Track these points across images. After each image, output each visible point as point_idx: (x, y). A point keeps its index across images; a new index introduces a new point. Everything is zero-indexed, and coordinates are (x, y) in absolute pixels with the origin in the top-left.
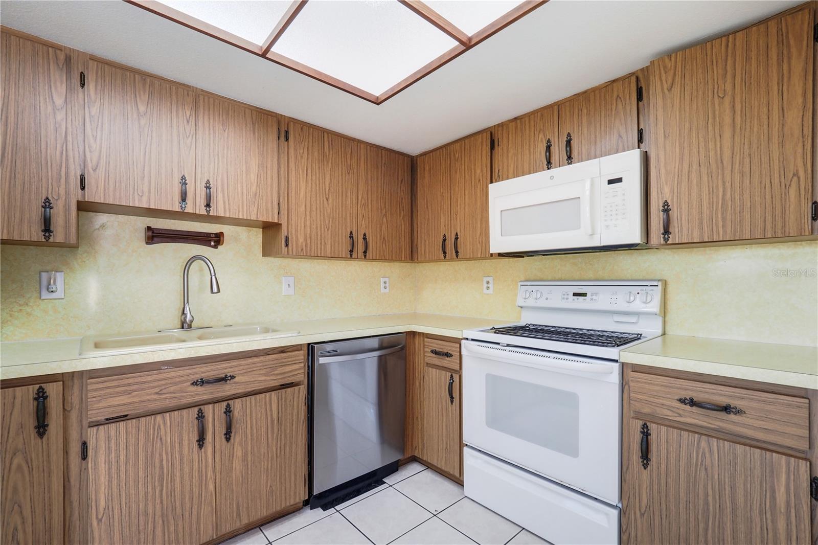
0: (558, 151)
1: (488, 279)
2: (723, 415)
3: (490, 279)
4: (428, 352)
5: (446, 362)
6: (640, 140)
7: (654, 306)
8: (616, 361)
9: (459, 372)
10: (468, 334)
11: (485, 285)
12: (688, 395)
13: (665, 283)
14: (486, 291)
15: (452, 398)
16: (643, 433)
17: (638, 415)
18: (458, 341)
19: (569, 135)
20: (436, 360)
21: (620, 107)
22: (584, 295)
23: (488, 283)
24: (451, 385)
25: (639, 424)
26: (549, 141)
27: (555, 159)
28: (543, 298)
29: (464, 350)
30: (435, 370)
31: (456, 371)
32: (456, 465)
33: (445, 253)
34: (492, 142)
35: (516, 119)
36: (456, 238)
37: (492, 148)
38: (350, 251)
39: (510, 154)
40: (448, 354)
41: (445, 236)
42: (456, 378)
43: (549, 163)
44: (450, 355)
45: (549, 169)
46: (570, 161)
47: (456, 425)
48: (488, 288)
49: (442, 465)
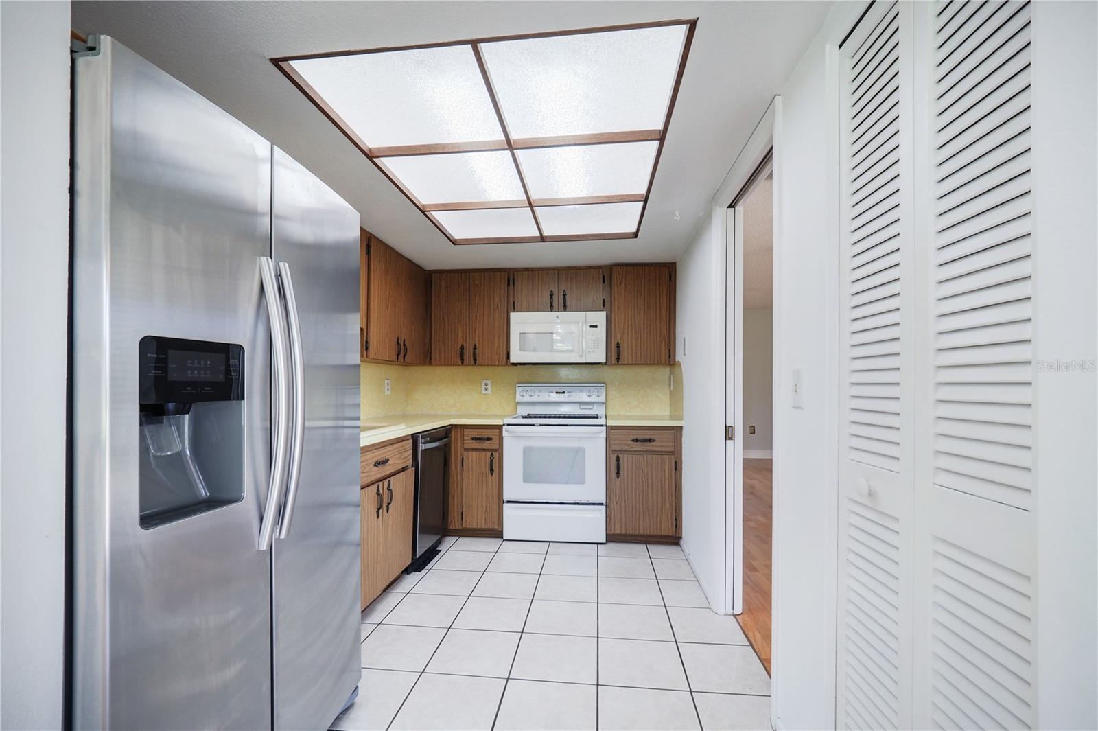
0: (558, 300)
1: (486, 382)
2: (648, 444)
3: (489, 382)
4: (468, 440)
5: (486, 445)
6: (604, 305)
8: (602, 426)
9: (500, 450)
10: (507, 421)
11: (484, 387)
12: (634, 437)
14: (484, 392)
15: (492, 470)
16: (616, 460)
17: (614, 451)
18: (500, 427)
19: (564, 291)
20: (476, 445)
21: (594, 283)
22: (564, 392)
23: (486, 385)
24: (492, 463)
25: (615, 456)
26: (552, 291)
27: (554, 304)
28: (537, 395)
29: (505, 434)
30: (474, 453)
31: (496, 450)
32: (496, 520)
33: (462, 360)
34: (509, 280)
35: (527, 269)
36: (475, 349)
37: (509, 285)
38: (398, 355)
39: (524, 293)
40: (488, 439)
41: (462, 345)
42: (496, 455)
43: (552, 306)
44: (491, 439)
45: (552, 311)
46: (565, 308)
47: (496, 491)
48: (486, 389)
49: (482, 525)
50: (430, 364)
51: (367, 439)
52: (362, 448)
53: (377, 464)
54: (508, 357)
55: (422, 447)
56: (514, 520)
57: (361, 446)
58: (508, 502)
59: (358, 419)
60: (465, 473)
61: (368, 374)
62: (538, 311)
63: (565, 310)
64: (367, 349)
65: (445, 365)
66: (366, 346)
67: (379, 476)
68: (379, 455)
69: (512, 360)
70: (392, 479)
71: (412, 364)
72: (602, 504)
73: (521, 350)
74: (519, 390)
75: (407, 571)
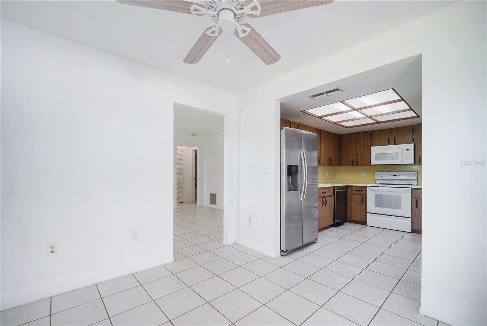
0: (392, 140)
1: (363, 171)
3: (364, 172)
4: (354, 191)
5: (361, 193)
6: (413, 141)
7: (415, 178)
8: (410, 188)
10: (368, 185)
11: (362, 173)
13: (417, 172)
14: (362, 175)
15: (363, 202)
16: (416, 201)
17: (415, 198)
18: (366, 187)
19: (395, 137)
20: (357, 193)
21: (408, 133)
22: (396, 175)
23: (363, 172)
24: (363, 199)
25: (415, 200)
26: (389, 138)
27: (390, 142)
28: (384, 176)
29: (367, 189)
30: (356, 195)
31: (364, 195)
32: (364, 219)
33: (353, 164)
34: (371, 135)
35: (378, 130)
36: (357, 160)
37: (371, 137)
38: (329, 163)
39: (377, 139)
40: (361, 191)
41: (353, 159)
42: (364, 196)
43: (389, 143)
44: (362, 191)
45: (389, 145)
46: (395, 143)
47: (364, 209)
48: (363, 174)
49: (359, 220)
50: (341, 165)
51: (320, 186)
52: (318, 188)
53: (322, 193)
54: (371, 163)
55: (336, 190)
56: (371, 219)
57: (318, 187)
58: (369, 213)
59: (317, 183)
60: (353, 202)
61: (320, 169)
62: (383, 145)
63: (395, 144)
64: (320, 162)
65: (346, 166)
66: (319, 162)
67: (323, 196)
68: (323, 191)
69: (372, 164)
70: (327, 198)
71: (334, 166)
72: (410, 218)
73: (375, 160)
74: (376, 175)
75: (332, 226)
